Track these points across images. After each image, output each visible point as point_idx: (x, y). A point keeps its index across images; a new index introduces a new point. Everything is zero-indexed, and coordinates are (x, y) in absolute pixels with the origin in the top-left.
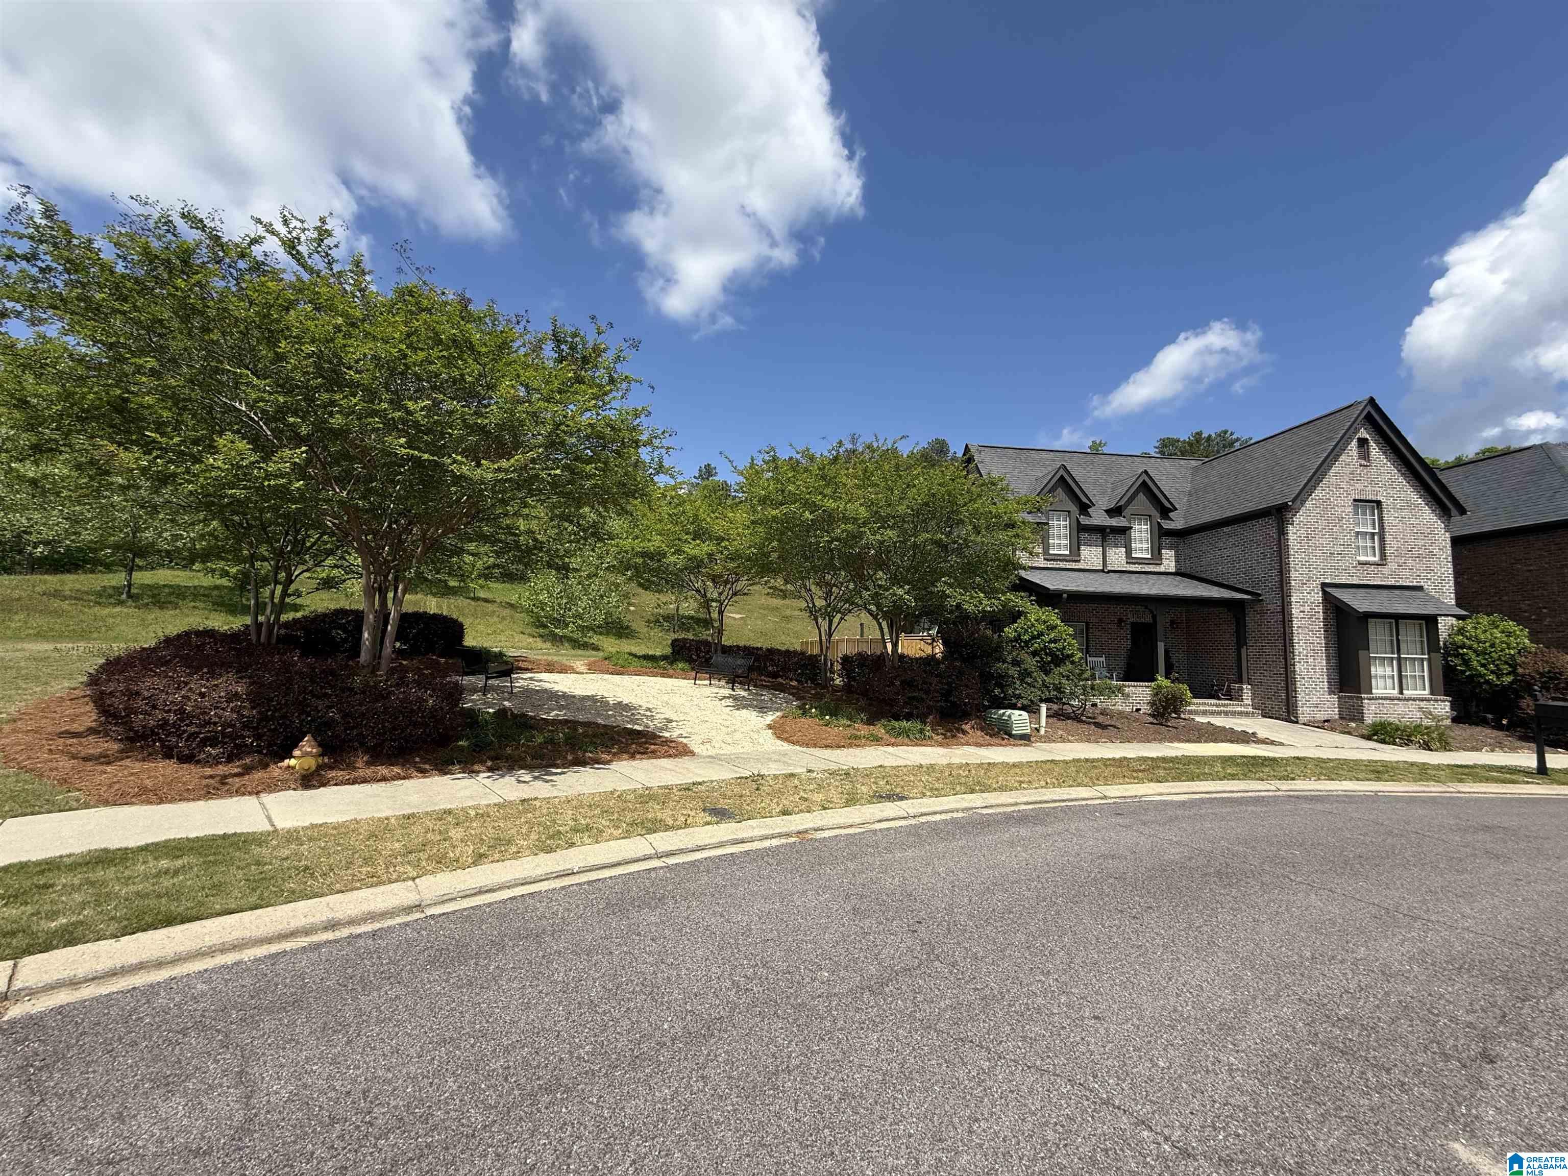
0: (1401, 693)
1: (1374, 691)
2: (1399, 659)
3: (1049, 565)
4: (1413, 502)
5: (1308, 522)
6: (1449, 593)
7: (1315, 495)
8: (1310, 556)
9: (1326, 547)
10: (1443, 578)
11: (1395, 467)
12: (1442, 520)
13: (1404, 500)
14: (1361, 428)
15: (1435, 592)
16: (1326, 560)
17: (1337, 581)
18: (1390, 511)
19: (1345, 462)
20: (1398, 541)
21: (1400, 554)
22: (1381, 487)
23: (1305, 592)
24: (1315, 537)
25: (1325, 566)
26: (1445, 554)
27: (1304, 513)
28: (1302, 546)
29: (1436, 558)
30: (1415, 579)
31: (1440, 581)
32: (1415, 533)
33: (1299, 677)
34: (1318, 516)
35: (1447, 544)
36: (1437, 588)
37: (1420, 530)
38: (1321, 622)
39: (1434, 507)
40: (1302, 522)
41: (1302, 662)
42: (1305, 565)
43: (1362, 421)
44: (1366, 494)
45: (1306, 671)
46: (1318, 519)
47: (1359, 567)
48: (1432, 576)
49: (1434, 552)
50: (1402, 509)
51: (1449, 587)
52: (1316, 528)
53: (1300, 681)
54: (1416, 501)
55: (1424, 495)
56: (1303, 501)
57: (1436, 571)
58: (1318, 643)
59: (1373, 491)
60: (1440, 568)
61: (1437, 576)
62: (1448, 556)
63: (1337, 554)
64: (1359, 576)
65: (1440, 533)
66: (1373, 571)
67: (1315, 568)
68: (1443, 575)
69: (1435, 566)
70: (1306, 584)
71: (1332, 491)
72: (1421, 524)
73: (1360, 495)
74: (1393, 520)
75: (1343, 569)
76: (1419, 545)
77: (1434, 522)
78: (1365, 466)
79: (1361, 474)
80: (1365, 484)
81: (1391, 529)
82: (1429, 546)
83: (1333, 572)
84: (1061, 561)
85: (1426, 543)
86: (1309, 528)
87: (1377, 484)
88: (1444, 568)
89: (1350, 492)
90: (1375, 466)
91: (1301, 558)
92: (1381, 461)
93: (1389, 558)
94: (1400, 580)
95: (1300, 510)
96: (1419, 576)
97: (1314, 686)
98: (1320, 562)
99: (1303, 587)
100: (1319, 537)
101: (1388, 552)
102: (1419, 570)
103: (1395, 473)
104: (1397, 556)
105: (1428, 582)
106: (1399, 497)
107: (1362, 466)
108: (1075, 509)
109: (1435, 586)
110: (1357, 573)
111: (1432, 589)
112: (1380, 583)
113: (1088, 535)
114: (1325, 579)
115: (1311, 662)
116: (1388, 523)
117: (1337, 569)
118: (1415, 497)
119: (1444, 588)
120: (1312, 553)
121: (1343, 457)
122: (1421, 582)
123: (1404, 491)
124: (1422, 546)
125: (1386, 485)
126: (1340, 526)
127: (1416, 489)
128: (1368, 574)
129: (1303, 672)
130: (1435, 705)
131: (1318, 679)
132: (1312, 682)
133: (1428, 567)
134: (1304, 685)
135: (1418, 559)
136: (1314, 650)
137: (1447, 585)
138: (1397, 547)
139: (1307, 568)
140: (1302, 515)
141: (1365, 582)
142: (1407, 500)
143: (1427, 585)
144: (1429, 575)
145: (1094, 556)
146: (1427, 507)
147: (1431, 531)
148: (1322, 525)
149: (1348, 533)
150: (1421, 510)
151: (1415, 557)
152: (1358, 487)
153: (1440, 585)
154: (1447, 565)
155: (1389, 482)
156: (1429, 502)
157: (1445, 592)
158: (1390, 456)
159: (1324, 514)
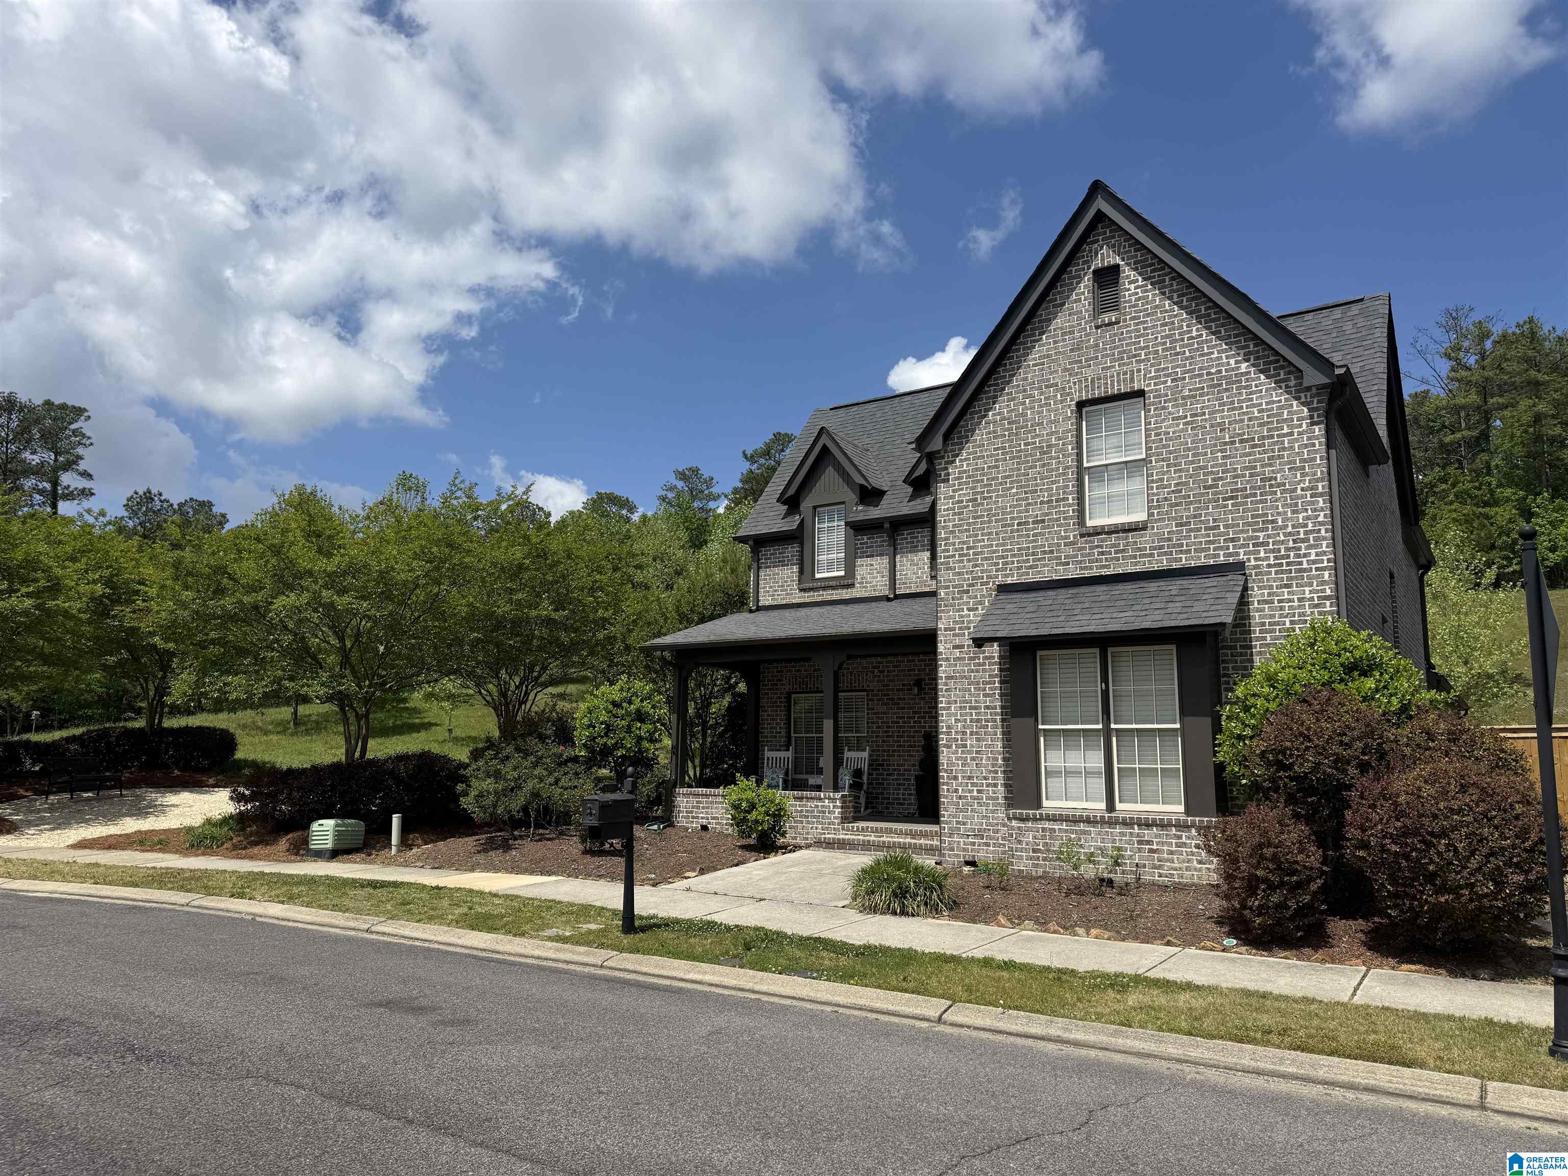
0: (1111, 807)
1: (1045, 803)
2: (1107, 733)
4: (1224, 373)
5: (977, 470)
6: (1317, 569)
7: (994, 415)
8: (977, 535)
9: (1011, 512)
10: (1302, 536)
11: (1181, 308)
12: (1303, 400)
13: (1200, 375)
14: (1102, 248)
15: (1277, 573)
16: (1010, 538)
17: (1032, 578)
18: (1164, 408)
19: (1062, 329)
20: (1180, 471)
21: (1184, 497)
22: (1143, 361)
23: (965, 608)
24: (991, 497)
25: (1007, 550)
26: (1307, 479)
27: (969, 454)
28: (962, 520)
29: (1284, 492)
30: (1221, 548)
31: (1291, 544)
32: (1226, 444)
33: (945, 775)
34: (998, 454)
35: (1316, 452)
36: (1284, 561)
37: (1239, 435)
38: (995, 663)
39: (1282, 372)
40: (965, 471)
41: (954, 747)
42: (966, 555)
43: (1105, 233)
44: (1107, 383)
45: (960, 762)
46: (997, 461)
47: (1081, 542)
48: (1269, 536)
49: (1276, 479)
50: (1194, 397)
51: (1317, 555)
52: (993, 479)
53: (947, 784)
54: (1233, 370)
55: (1258, 352)
56: (968, 431)
57: (1280, 523)
58: (987, 707)
59: (1125, 373)
60: (1294, 512)
61: (1285, 535)
62: (1317, 481)
63: (1034, 523)
64: (1081, 562)
65: (1296, 430)
66: (1113, 546)
67: (986, 559)
68: (1302, 530)
69: (1281, 510)
70: (968, 592)
71: (1031, 396)
72: (1242, 421)
73: (1093, 390)
74: (1169, 427)
75: (1044, 552)
76: (1235, 470)
77: (1279, 408)
78: (1106, 325)
79: (1097, 345)
80: (1106, 363)
81: (1164, 446)
82: (1262, 466)
83: (1024, 561)
84: (825, 588)
85: (1255, 461)
86: (978, 481)
87: (1135, 356)
88: (1306, 510)
89: (1070, 388)
90: (1132, 319)
91: (959, 543)
92: (1147, 303)
93: (1156, 512)
94: (1184, 556)
95: (962, 449)
96: (1233, 540)
97: (975, 794)
98: (997, 545)
99: (961, 598)
100: (997, 496)
101: (1155, 498)
102: (1233, 526)
103: (1182, 320)
104: (1177, 505)
105: (1259, 552)
106: (1188, 371)
107: (1100, 326)
108: (851, 496)
109: (1276, 558)
110: (1076, 556)
111: (1269, 566)
112: (1130, 569)
113: (868, 539)
114: (1007, 576)
115: (972, 746)
116: (1157, 435)
117: (1033, 554)
118: (1232, 361)
119: (1304, 560)
120: (980, 529)
121: (1060, 321)
122: (1238, 554)
123: (1202, 355)
124: (1246, 468)
125: (1156, 352)
126: (1044, 465)
127: (1236, 342)
128: (1102, 553)
129: (953, 764)
130: (1180, 837)
131: (985, 778)
132: (973, 784)
133: (1258, 516)
134: (956, 791)
135: (1230, 502)
136: (978, 721)
137: (1313, 551)
138: (1177, 485)
139: (969, 561)
140: (966, 459)
141: (1095, 572)
142: (1209, 374)
143: (1256, 559)
144: (1261, 534)
145: (878, 573)
146: (1262, 377)
147: (1269, 430)
148: (1005, 471)
149: (1060, 475)
150: (1246, 387)
151: (1225, 499)
152: (1089, 373)
153: (1292, 554)
154: (1313, 503)
155: (1165, 343)
156: (1270, 363)
157: (1305, 570)
158: (1172, 285)
159: (1010, 447)
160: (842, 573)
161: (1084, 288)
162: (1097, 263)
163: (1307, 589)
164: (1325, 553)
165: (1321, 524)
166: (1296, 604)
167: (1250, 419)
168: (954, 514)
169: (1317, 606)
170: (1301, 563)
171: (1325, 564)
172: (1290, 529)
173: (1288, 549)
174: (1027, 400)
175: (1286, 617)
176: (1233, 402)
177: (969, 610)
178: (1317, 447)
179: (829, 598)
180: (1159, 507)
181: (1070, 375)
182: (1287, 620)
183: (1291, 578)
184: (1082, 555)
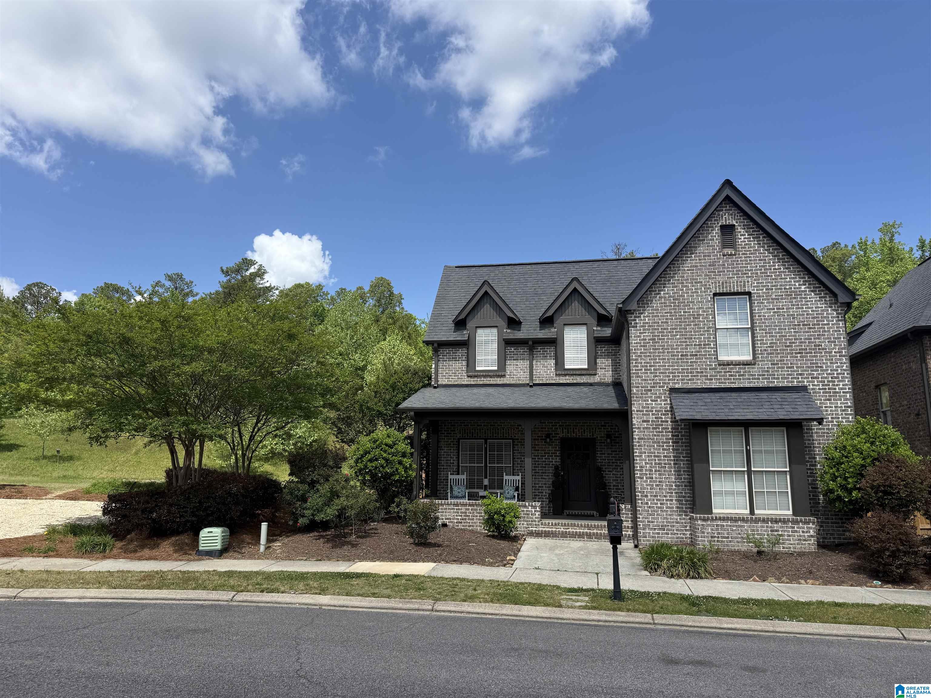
0: (752, 512)
1: (714, 511)
2: (749, 472)
3: (472, 381)
4: (793, 289)
5: (655, 323)
6: (843, 392)
7: (664, 294)
8: (656, 359)
9: (676, 349)
10: (835, 375)
11: (769, 253)
12: (834, 308)
13: (781, 289)
14: (725, 215)
15: (823, 393)
16: (676, 363)
17: (690, 385)
18: (762, 303)
19: (703, 253)
20: (772, 336)
21: (775, 350)
22: (750, 277)
23: (649, 400)
24: (664, 339)
25: (675, 369)
26: (837, 347)
27: (650, 313)
28: (646, 350)
29: (826, 352)
30: (795, 378)
31: (830, 379)
32: (795, 325)
33: (640, 494)
34: (667, 316)
35: (841, 334)
36: (827, 387)
37: (802, 322)
38: (669, 432)
39: (822, 293)
40: (647, 323)
41: (645, 478)
42: (649, 370)
43: (726, 207)
44: (731, 286)
45: (649, 487)
46: (667, 319)
47: (719, 369)
48: (819, 374)
49: (821, 346)
50: (778, 299)
51: (843, 385)
52: (665, 329)
53: (641, 500)
54: (798, 288)
55: (810, 281)
56: (649, 300)
57: (824, 368)
58: (665, 456)
59: (741, 282)
60: (831, 363)
61: (827, 374)
62: (842, 349)
63: (691, 355)
64: (719, 379)
65: (831, 323)
66: (737, 372)
67: (662, 373)
68: (835, 372)
69: (824, 361)
70: (651, 390)
71: (686, 286)
72: (804, 315)
73: (723, 288)
74: (766, 313)
75: (698, 372)
76: (801, 339)
77: (822, 311)
78: (729, 255)
79: (724, 265)
80: (729, 275)
81: (763, 323)
82: (815, 339)
83: (686, 376)
84: (485, 376)
85: (811, 335)
86: (656, 329)
87: (745, 274)
88: (837, 363)
89: (710, 285)
90: (743, 254)
91: (644, 363)
92: (751, 247)
93: (760, 356)
94: (776, 381)
95: (645, 310)
96: (801, 374)
97: (659, 505)
98: (668, 366)
99: (647, 394)
100: (668, 339)
101: (760, 349)
102: (801, 367)
103: (770, 259)
104: (771, 354)
105: (814, 382)
106: (774, 286)
107: (726, 255)
108: (503, 323)
109: (823, 385)
110: (717, 376)
111: (819, 389)
112: (747, 385)
113: (514, 349)
114: (675, 383)
115: (656, 478)
116: (759, 316)
117: (691, 373)
118: (797, 284)
119: (837, 387)
120: (658, 356)
121: (702, 249)
122: (804, 382)
123: (781, 279)
124: (806, 339)
125: (757, 273)
126: (696, 325)
127: (799, 275)
128: (731, 376)
129: (645, 488)
130: (794, 528)
131: (665, 496)
132: (657, 500)
133: (813, 363)
134: (647, 503)
135: (799, 355)
136: (659, 464)
137: (841, 383)
138: (770, 343)
139: (651, 373)
140: (647, 316)
141: (728, 385)
142: (785, 289)
143: (813, 385)
144: (815, 373)
145: (521, 370)
146: (813, 294)
147: (817, 321)
148: (672, 325)
149: (705, 331)
150: (804, 298)
151: (796, 353)
152: (720, 279)
153: (831, 384)
154: (840, 360)
155: (761, 270)
156: (816, 288)
157: (837, 392)
158: (764, 240)
159: (675, 312)
160: (496, 368)
161: (715, 233)
162: (723, 222)
163: (839, 402)
164: (847, 385)
165: (845, 370)
166: (834, 409)
167: (807, 314)
168: (641, 346)
169: (844, 411)
170: (835, 389)
171: (847, 390)
172: (829, 371)
173: (828, 381)
174: (685, 289)
175: (829, 415)
176: (798, 305)
177: (652, 401)
178: (841, 332)
179: (488, 383)
180: (762, 354)
181: (709, 278)
182: (830, 417)
183: (831, 396)
184: (720, 375)
